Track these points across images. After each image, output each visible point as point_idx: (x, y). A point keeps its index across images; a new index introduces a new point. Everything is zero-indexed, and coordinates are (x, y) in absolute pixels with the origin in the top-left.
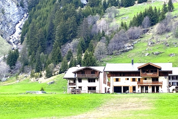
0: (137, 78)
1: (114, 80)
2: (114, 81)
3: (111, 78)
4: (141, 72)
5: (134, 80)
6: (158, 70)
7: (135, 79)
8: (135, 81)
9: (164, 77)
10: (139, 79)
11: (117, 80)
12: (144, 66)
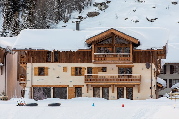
0: (85, 65)
1: (33, 71)
2: (35, 75)
3: (29, 65)
4: (93, 52)
5: (78, 72)
6: (131, 46)
7: (81, 68)
8: (80, 74)
9: (143, 65)
10: (90, 70)
11: (41, 71)
12: (101, 36)
